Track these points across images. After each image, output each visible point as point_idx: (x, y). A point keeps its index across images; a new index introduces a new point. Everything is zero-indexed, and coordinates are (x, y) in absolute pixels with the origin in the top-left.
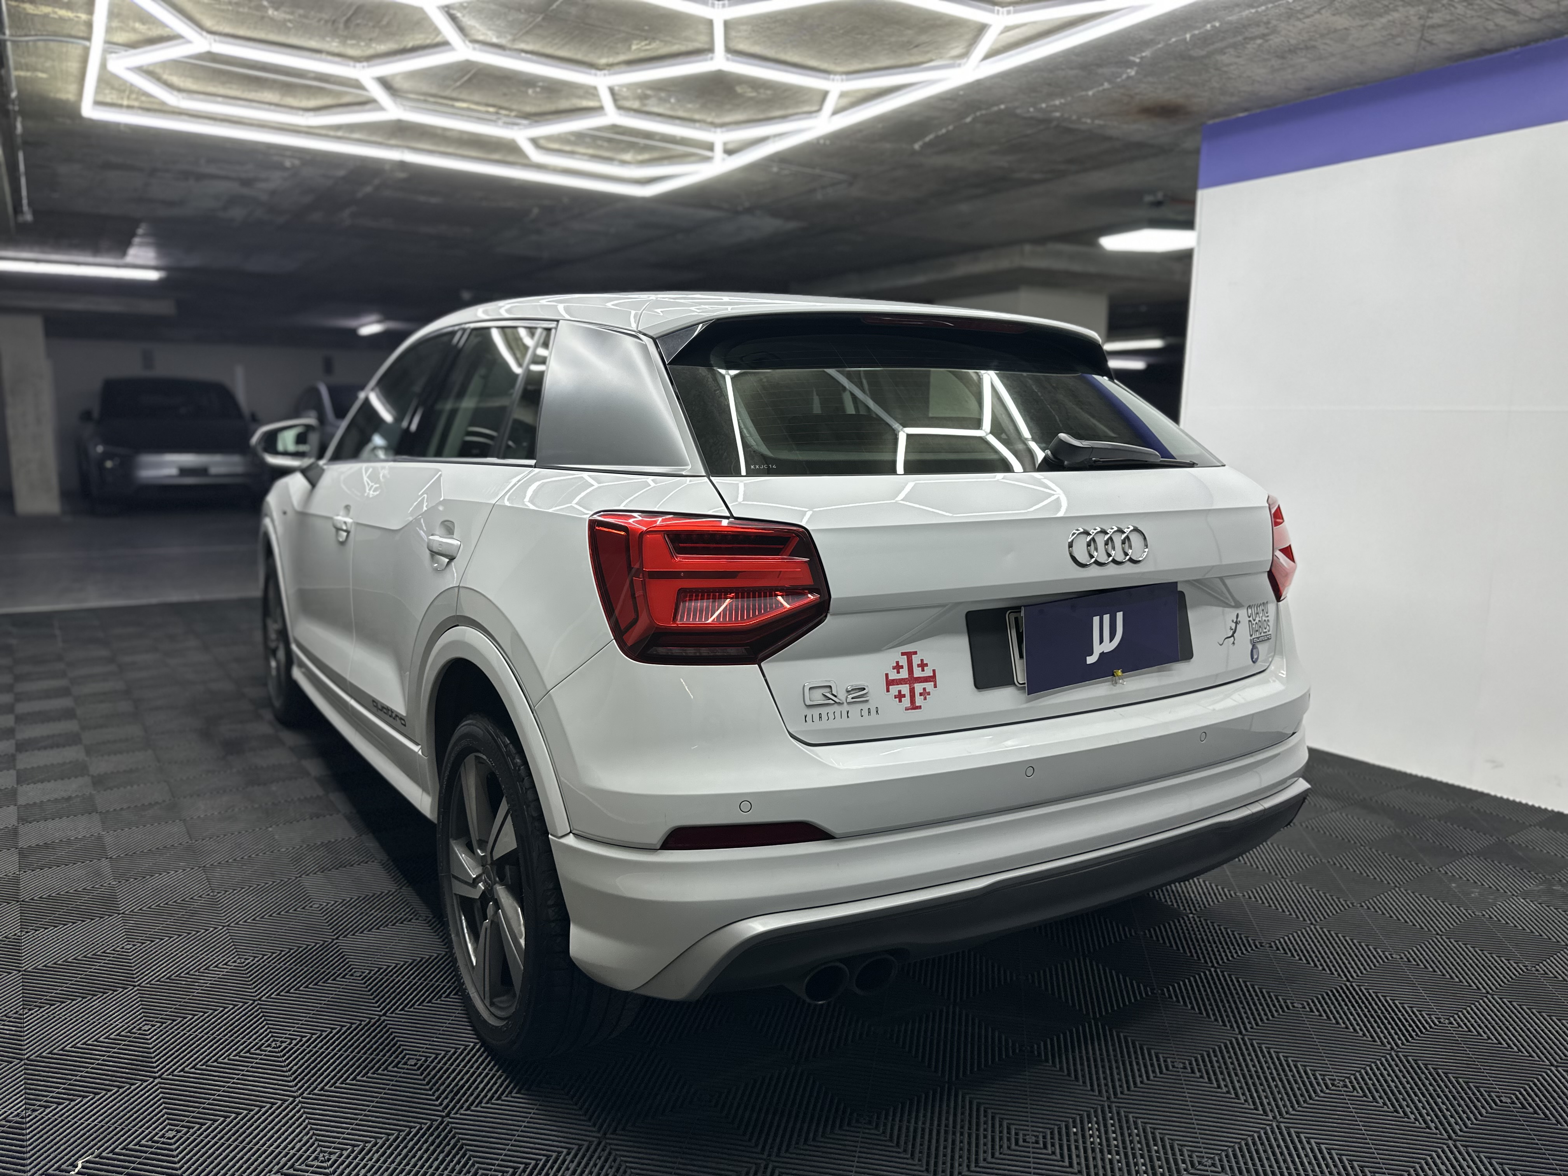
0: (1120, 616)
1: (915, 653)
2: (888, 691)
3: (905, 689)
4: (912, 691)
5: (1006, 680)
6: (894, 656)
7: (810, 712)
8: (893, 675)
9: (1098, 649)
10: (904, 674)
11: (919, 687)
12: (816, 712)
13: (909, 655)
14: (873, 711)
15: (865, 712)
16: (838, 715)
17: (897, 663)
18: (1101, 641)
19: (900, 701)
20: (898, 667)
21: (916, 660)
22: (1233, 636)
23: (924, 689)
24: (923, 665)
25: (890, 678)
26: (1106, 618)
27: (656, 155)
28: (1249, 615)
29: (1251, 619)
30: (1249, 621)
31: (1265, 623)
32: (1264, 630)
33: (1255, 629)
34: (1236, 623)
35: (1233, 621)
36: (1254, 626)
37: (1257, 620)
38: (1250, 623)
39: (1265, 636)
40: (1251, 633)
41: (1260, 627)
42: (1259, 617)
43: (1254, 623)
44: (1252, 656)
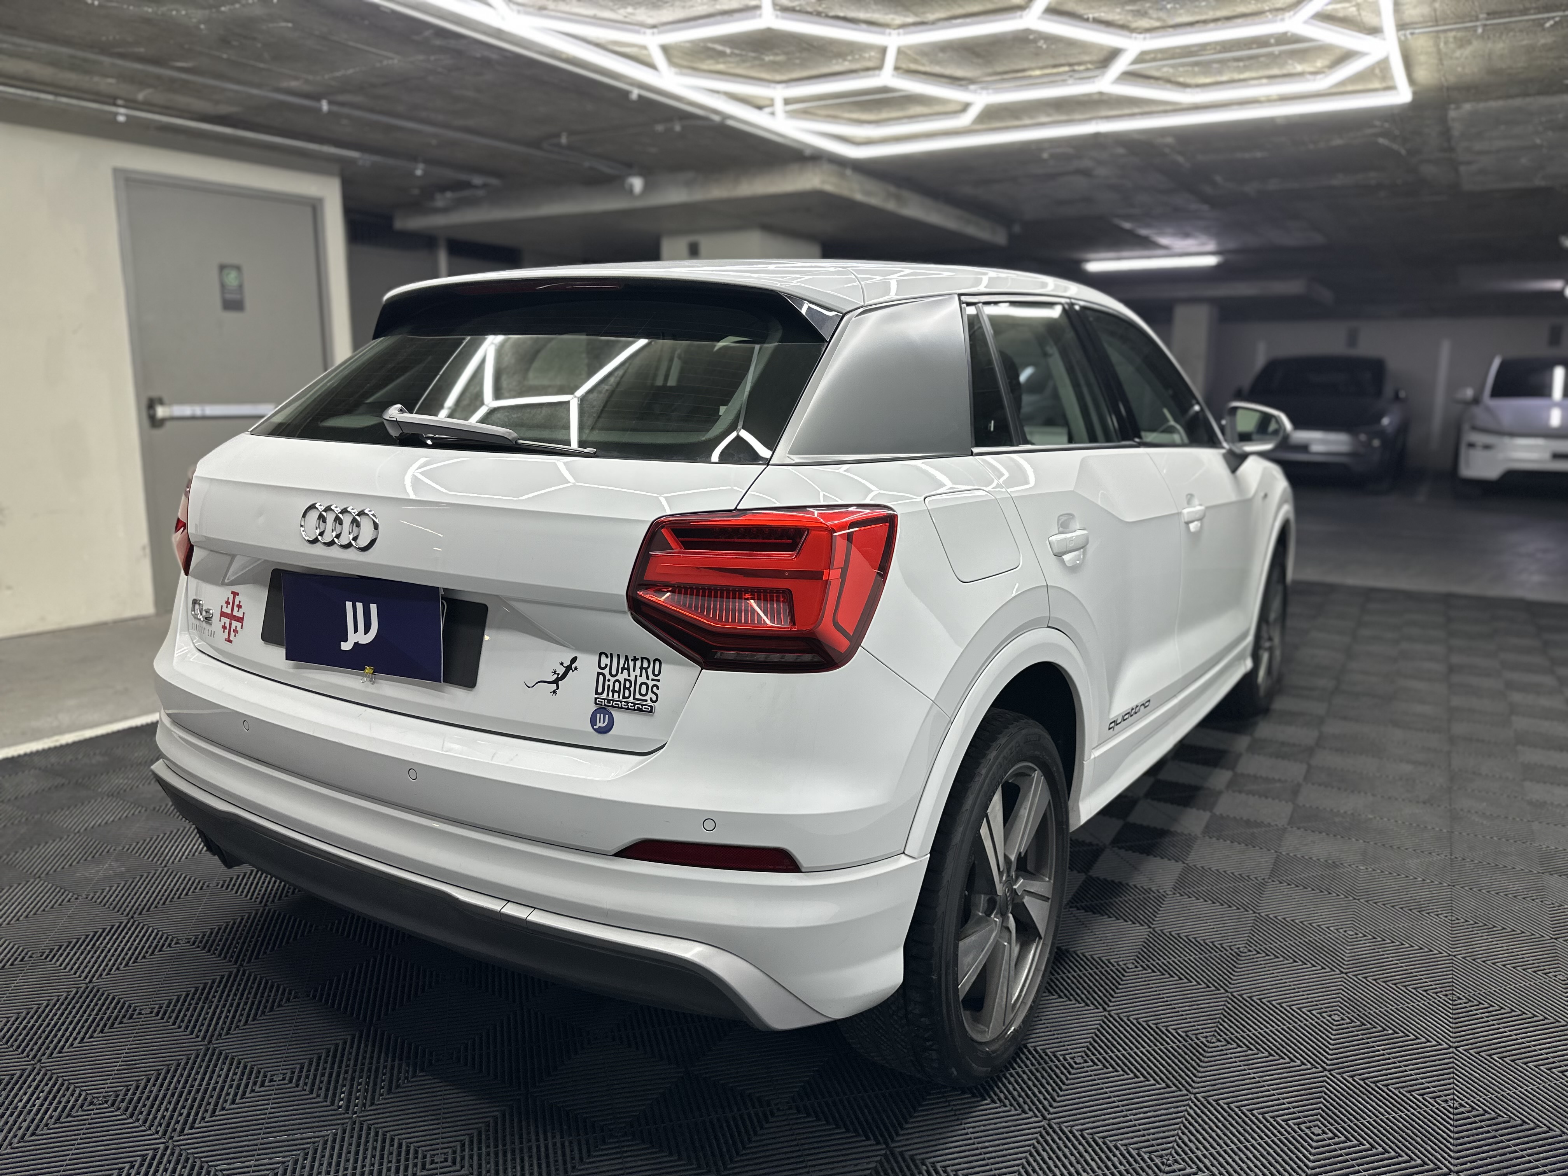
1: (238, 594)
2: (220, 620)
3: (228, 623)
4: (231, 626)
8: (224, 608)
9: (353, 637)
10: (229, 610)
11: (234, 625)
17: (228, 599)
19: (224, 631)
20: (228, 603)
21: (237, 601)
23: (236, 627)
24: (239, 606)
28: (603, 665)
29: (606, 672)
30: (599, 674)
31: (644, 687)
32: (638, 696)
33: (611, 688)
34: (568, 669)
35: (562, 664)
36: (611, 683)
37: (622, 677)
38: (601, 677)
39: (635, 704)
40: (600, 691)
41: (625, 688)
42: (629, 675)
43: (613, 679)
44: (593, 722)
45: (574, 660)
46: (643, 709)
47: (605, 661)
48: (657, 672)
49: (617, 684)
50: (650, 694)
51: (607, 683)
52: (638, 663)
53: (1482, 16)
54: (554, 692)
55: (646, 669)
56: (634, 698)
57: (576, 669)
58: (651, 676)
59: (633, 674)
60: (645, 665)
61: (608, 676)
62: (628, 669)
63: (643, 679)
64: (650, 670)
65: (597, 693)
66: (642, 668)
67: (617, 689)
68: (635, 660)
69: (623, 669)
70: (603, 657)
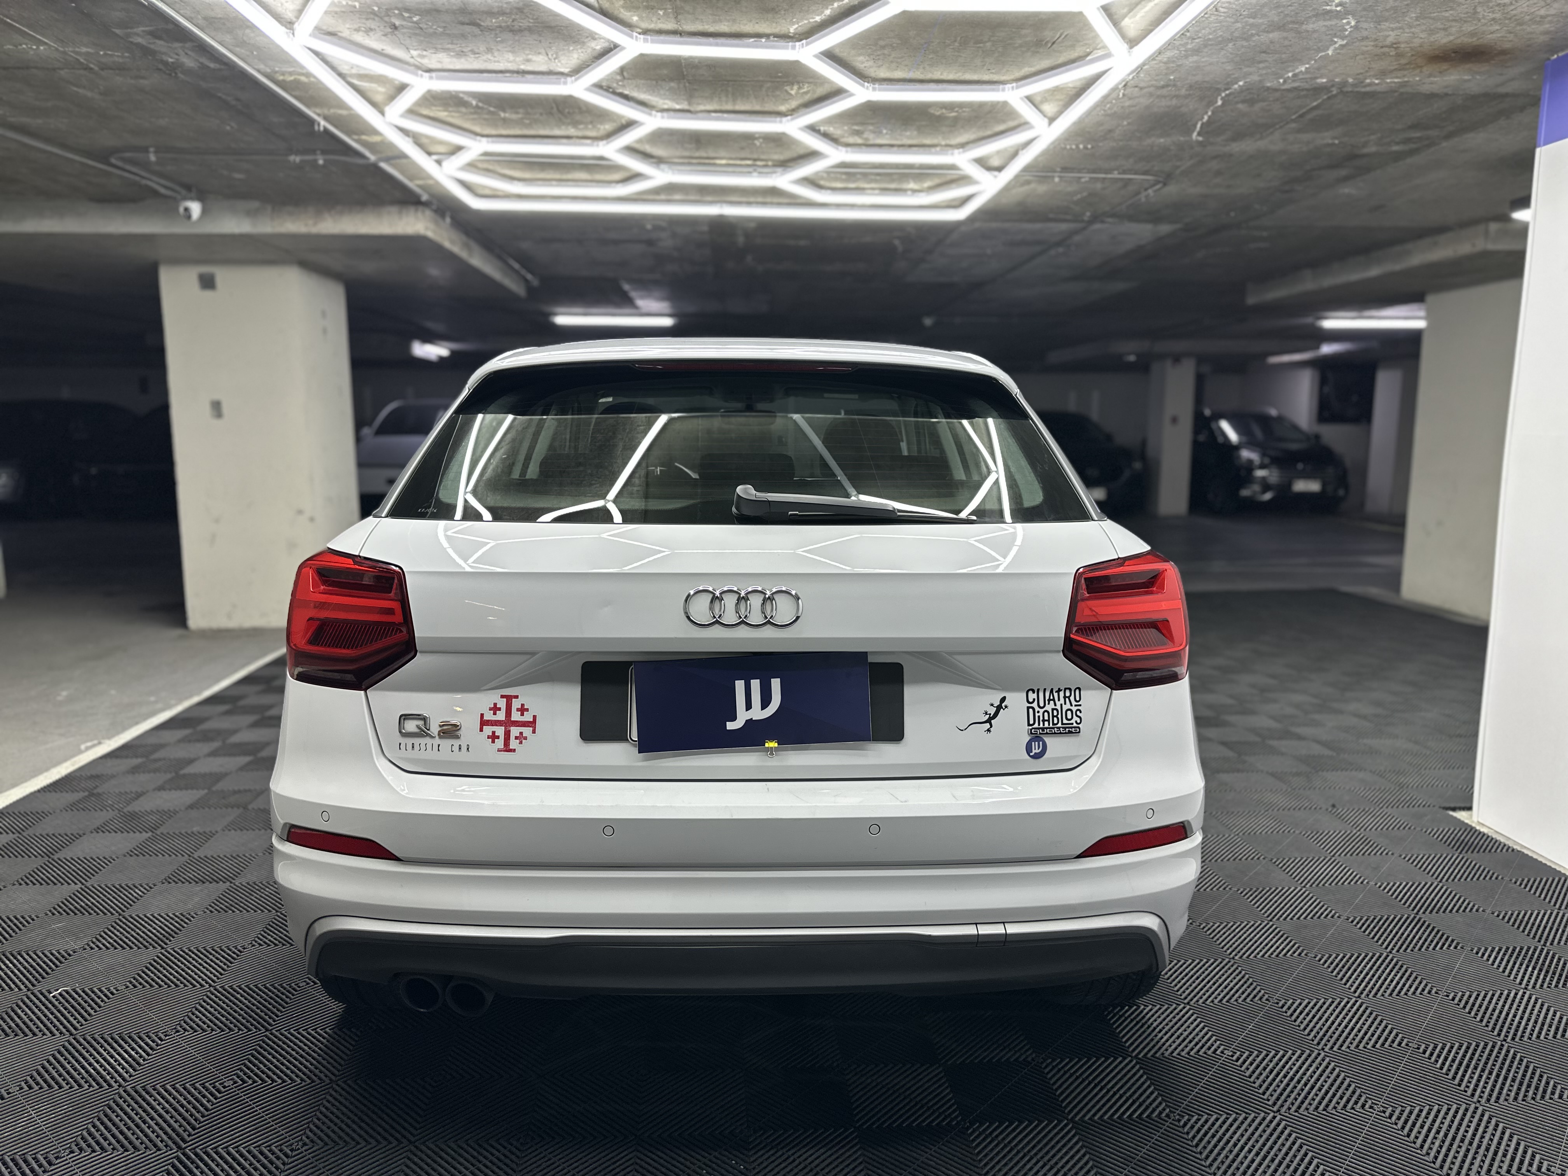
0: (776, 684)
1: (517, 697)
2: (481, 730)
3: (500, 731)
4: (507, 734)
5: (618, 735)
6: (496, 697)
7: (404, 741)
8: (489, 716)
9: (742, 716)
10: (501, 716)
11: (515, 731)
12: (409, 741)
13: (509, 699)
14: (464, 748)
15: (456, 748)
16: (429, 747)
17: (495, 704)
18: (749, 706)
19: (493, 742)
20: (495, 709)
21: (516, 704)
22: (989, 721)
23: (521, 733)
24: (523, 710)
25: (485, 718)
26: (755, 684)
27: (937, 181)
28: (1031, 700)
29: (1035, 705)
30: (1028, 708)
31: (1069, 712)
32: (1065, 721)
33: (1041, 718)
34: (999, 708)
35: (992, 705)
36: (1041, 714)
37: (1049, 708)
38: (1031, 710)
39: (1065, 728)
40: (1031, 722)
41: (1053, 716)
42: (1055, 705)
43: (1042, 711)
44: (1029, 749)
45: (1003, 700)
46: (1072, 731)
47: (1032, 696)
48: (1078, 699)
49: (1046, 714)
50: (1075, 718)
51: (1037, 715)
52: (1062, 694)
53: (1059, 169)
54: (989, 730)
55: (1069, 697)
56: (1062, 724)
57: (1006, 707)
58: (1074, 703)
59: (1058, 703)
60: (1068, 694)
61: (1037, 709)
62: (1054, 700)
63: (1068, 706)
64: (1072, 698)
65: (1029, 725)
66: (1065, 697)
67: (1046, 718)
68: (1059, 691)
69: (1049, 700)
70: (1030, 693)
